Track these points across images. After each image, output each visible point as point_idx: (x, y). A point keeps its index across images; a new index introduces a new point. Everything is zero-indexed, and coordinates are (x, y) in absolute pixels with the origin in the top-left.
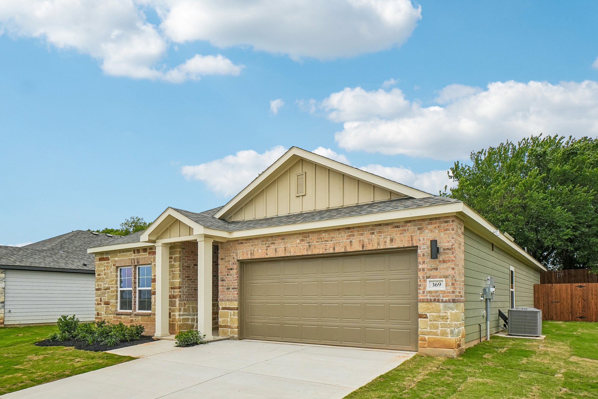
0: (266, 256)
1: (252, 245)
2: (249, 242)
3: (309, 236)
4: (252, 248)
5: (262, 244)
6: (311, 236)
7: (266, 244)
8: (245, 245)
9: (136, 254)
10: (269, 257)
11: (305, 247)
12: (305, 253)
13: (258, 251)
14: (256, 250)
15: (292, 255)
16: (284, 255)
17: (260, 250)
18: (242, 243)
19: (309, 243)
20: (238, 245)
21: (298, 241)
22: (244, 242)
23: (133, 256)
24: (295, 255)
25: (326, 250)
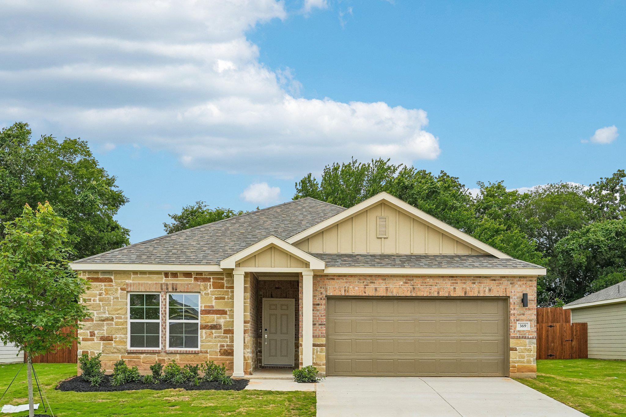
0: (364, 294)
1: (347, 282)
2: (342, 279)
3: (413, 279)
4: (347, 285)
5: (359, 282)
6: (415, 280)
7: (364, 282)
8: (337, 281)
9: (170, 278)
10: (368, 295)
11: (409, 289)
12: (409, 294)
13: (354, 288)
14: (351, 287)
15: (395, 295)
16: (385, 295)
17: (357, 288)
18: (333, 279)
19: (413, 285)
20: (328, 281)
21: (401, 283)
22: (336, 278)
23: (164, 280)
24: (397, 295)
25: (430, 293)
